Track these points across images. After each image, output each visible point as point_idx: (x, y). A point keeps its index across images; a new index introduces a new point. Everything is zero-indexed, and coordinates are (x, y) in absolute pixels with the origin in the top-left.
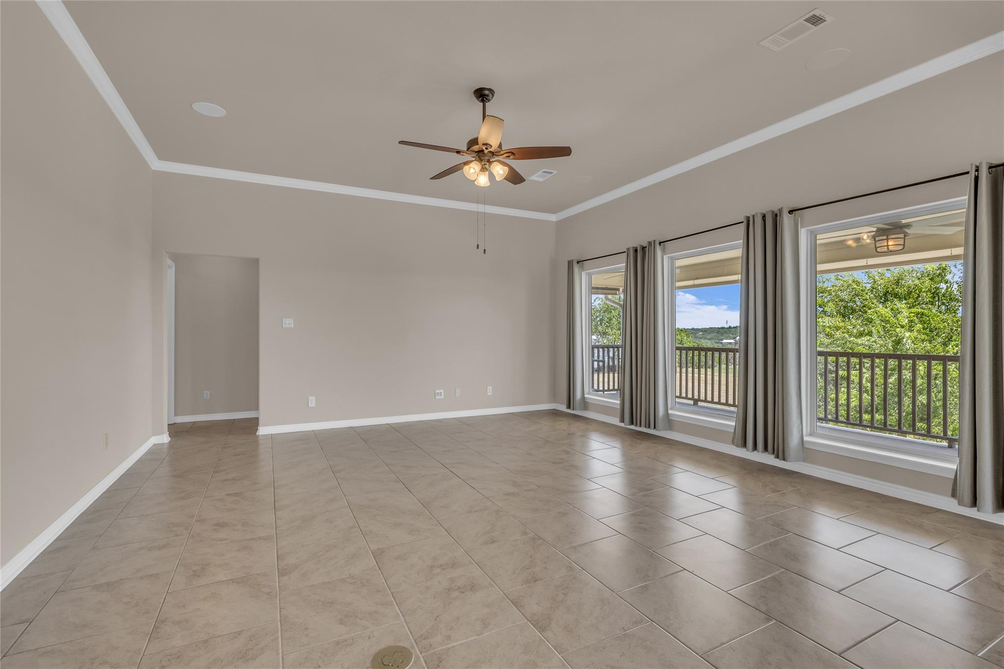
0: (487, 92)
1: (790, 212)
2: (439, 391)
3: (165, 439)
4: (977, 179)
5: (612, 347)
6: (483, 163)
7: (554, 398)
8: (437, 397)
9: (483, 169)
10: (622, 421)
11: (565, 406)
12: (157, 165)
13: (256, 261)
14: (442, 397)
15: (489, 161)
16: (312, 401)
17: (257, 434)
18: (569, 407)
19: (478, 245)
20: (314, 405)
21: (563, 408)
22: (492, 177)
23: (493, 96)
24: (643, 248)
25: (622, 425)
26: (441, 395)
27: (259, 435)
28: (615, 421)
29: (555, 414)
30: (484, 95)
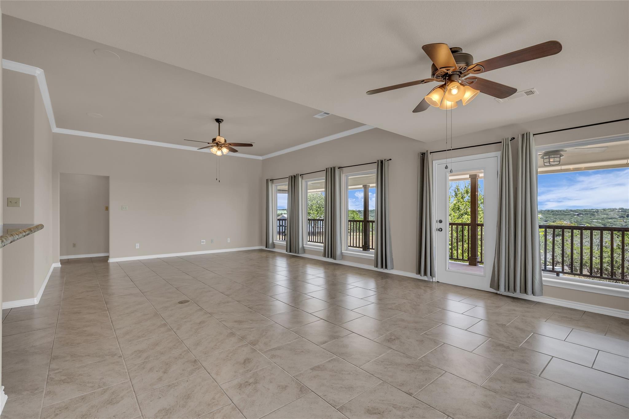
0: (220, 120)
1: (339, 168)
2: (203, 241)
3: (59, 265)
4: (378, 165)
5: (284, 220)
6: (219, 147)
7: (261, 244)
8: (202, 244)
9: (219, 149)
10: (287, 251)
11: (265, 247)
12: (56, 130)
13: (107, 178)
14: (205, 243)
15: (221, 147)
16: (138, 246)
17: (108, 262)
18: (266, 247)
19: (217, 179)
20: (138, 248)
21: (264, 248)
22: (222, 152)
23: (223, 121)
24: (295, 176)
25: (287, 253)
26: (204, 243)
27: (109, 262)
28: (284, 251)
29: (261, 251)
30: (218, 121)
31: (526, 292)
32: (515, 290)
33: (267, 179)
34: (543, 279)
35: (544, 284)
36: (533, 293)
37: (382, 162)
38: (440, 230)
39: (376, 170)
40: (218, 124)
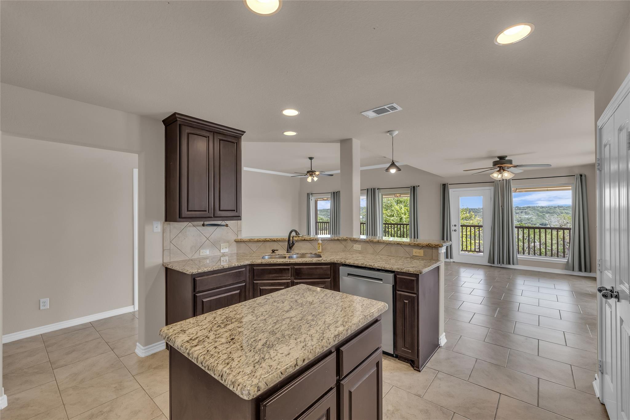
1: (378, 189)
4: (411, 189)
24: (336, 192)
30: (311, 158)
31: (509, 263)
32: (503, 263)
33: (308, 193)
34: (518, 256)
35: (518, 259)
36: (513, 264)
37: (414, 187)
38: (455, 231)
39: (410, 192)
40: (310, 160)
